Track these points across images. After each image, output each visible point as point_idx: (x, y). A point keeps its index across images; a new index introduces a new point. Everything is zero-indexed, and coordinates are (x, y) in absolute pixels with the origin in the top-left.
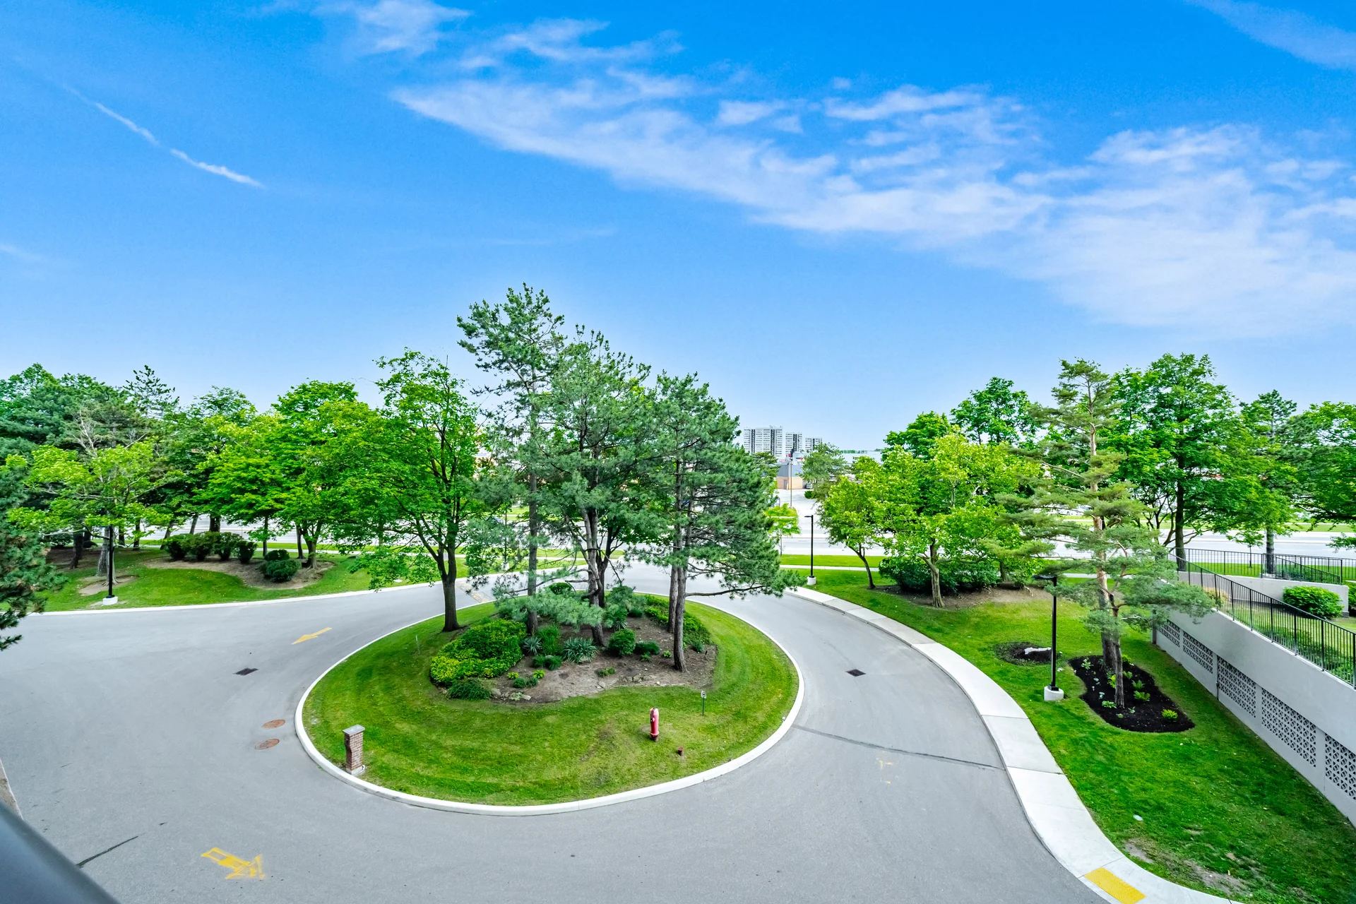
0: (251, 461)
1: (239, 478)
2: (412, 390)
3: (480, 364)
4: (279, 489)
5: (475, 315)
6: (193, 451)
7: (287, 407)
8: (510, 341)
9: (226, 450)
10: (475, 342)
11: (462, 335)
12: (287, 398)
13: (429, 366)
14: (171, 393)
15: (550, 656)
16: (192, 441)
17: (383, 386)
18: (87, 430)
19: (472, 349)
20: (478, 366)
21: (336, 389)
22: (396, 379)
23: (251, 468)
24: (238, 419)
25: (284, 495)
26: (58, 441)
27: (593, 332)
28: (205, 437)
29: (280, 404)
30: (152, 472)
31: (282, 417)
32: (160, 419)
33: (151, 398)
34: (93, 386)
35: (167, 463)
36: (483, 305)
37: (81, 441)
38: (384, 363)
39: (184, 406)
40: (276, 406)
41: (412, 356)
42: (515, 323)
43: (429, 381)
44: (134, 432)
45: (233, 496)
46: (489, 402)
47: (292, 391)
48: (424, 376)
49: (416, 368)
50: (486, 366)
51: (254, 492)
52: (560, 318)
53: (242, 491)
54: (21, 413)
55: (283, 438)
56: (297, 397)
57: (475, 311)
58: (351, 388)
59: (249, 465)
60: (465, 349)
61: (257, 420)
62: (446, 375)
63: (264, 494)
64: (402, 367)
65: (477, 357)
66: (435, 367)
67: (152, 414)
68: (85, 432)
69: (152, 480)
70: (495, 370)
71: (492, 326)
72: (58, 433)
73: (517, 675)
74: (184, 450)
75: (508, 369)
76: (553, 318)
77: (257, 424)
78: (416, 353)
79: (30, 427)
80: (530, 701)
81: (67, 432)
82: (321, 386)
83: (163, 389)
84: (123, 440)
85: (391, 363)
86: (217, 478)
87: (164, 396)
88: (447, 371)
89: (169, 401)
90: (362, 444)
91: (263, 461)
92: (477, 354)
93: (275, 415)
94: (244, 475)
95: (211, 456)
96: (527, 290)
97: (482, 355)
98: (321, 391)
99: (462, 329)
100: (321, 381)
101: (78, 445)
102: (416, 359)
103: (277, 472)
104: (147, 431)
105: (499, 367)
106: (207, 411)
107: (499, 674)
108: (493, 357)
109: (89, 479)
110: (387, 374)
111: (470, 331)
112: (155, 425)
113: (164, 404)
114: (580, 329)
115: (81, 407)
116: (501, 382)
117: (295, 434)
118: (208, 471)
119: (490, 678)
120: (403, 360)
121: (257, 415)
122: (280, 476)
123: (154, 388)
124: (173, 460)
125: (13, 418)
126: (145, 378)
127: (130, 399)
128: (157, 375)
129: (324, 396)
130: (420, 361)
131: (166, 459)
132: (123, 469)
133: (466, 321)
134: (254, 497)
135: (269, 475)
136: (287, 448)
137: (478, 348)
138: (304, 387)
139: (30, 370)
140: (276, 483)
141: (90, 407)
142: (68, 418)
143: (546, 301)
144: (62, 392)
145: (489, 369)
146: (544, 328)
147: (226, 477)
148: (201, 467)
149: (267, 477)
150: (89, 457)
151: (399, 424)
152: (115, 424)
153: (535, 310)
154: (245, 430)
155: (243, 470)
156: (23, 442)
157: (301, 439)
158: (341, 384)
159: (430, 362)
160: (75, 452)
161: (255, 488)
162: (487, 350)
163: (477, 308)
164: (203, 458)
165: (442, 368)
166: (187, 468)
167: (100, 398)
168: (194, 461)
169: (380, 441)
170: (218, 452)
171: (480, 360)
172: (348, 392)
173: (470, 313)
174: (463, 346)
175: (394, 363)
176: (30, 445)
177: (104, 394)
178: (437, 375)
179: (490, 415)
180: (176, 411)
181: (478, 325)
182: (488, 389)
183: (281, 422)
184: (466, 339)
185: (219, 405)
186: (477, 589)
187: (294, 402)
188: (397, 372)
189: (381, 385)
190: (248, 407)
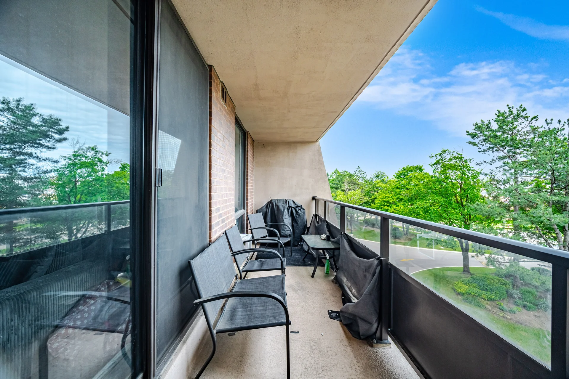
0: (387, 195)
1: (384, 201)
2: (445, 166)
3: (480, 150)
4: (395, 205)
5: (476, 128)
6: (371, 192)
7: (398, 176)
8: (497, 137)
9: (380, 192)
10: (477, 141)
11: (469, 138)
12: (398, 173)
13: (453, 155)
14: (365, 174)
15: (526, 303)
16: (370, 189)
17: (432, 165)
18: (346, 186)
19: (475, 144)
20: (479, 152)
21: (416, 168)
22: (438, 162)
23: (387, 198)
24: (383, 181)
25: (397, 208)
26: (341, 189)
27: (560, 121)
28: (374, 188)
29: (396, 175)
30: (361, 198)
31: (397, 180)
32: (362, 182)
33: (360, 176)
34: (348, 174)
35: (364, 196)
36: (481, 122)
37: (345, 189)
38: (433, 156)
39: (368, 178)
40: (395, 176)
41: (445, 152)
42: (500, 127)
43: (453, 162)
44: (356, 186)
45: (382, 207)
46: (486, 168)
47: (400, 170)
48: (451, 160)
49: (447, 156)
50: (484, 151)
51: (387, 206)
52: (535, 117)
53: (384, 206)
54: (334, 182)
55: (397, 187)
56: (401, 172)
57: (476, 126)
58: (421, 167)
59: (386, 197)
60: (471, 145)
61: (389, 181)
62: (461, 158)
63: (391, 207)
64: (440, 157)
65: (478, 148)
66: (455, 155)
67: (360, 181)
68: (346, 187)
69: (361, 201)
70: (490, 152)
71: (486, 131)
72: (341, 187)
73: (502, 304)
74: (368, 192)
75: (498, 151)
76: (529, 119)
77: (389, 182)
78: (446, 150)
79: (335, 186)
80: (510, 319)
81: (343, 187)
82: (410, 168)
83: (363, 173)
84: (354, 189)
85: (435, 156)
86: (377, 201)
87: (363, 175)
88: (462, 156)
89: (364, 177)
90: (423, 190)
91: (390, 196)
92: (478, 146)
93: (395, 179)
94: (385, 200)
95: (376, 193)
96: (509, 108)
97: (480, 146)
98: (410, 169)
99: (469, 136)
100: (410, 166)
101: (345, 190)
102: (447, 152)
103: (395, 199)
104: (359, 186)
105: (492, 151)
106: (374, 179)
107: (490, 300)
108: (488, 145)
109: (347, 200)
110: (434, 161)
111: (474, 136)
112: (361, 184)
113: (363, 177)
114: (549, 121)
115: (345, 180)
116: (493, 158)
117: (401, 186)
118: (375, 199)
119: (485, 300)
120: (441, 154)
121: (389, 179)
122: (395, 201)
123: (361, 173)
124: (365, 195)
125: (333, 183)
126: (358, 170)
127: (355, 177)
128: (361, 169)
129: (411, 171)
130: (448, 153)
131: (364, 194)
132: (354, 197)
133: (472, 131)
134: (387, 207)
135: (392, 200)
136: (398, 191)
137: (479, 143)
138: (404, 168)
139: (335, 171)
140: (394, 203)
141: (347, 179)
142: (343, 183)
143: (524, 110)
144: (341, 176)
145: (486, 152)
146: (522, 126)
147: (380, 201)
148: (373, 197)
149: (391, 201)
150: (347, 194)
151: (439, 181)
152: (352, 184)
153: (516, 117)
154: (385, 185)
155: (385, 198)
156: (334, 189)
157: (402, 188)
158: (417, 166)
159: (453, 153)
160: (344, 192)
161: (388, 204)
162: (484, 143)
163: (477, 124)
164: (373, 194)
165: (459, 154)
166: (369, 197)
167: (349, 177)
168: (371, 195)
169: (431, 188)
170: (378, 192)
171: (480, 148)
172: (420, 169)
173: (473, 127)
174: (470, 144)
175: (437, 155)
176: (336, 190)
177: (350, 176)
178: (457, 158)
179: (486, 175)
180: (366, 179)
181: (478, 132)
182: (485, 162)
183: (396, 182)
184: (472, 140)
185: (377, 177)
186: (478, 256)
187: (401, 174)
188: (438, 159)
189: (431, 165)
190: (386, 177)
